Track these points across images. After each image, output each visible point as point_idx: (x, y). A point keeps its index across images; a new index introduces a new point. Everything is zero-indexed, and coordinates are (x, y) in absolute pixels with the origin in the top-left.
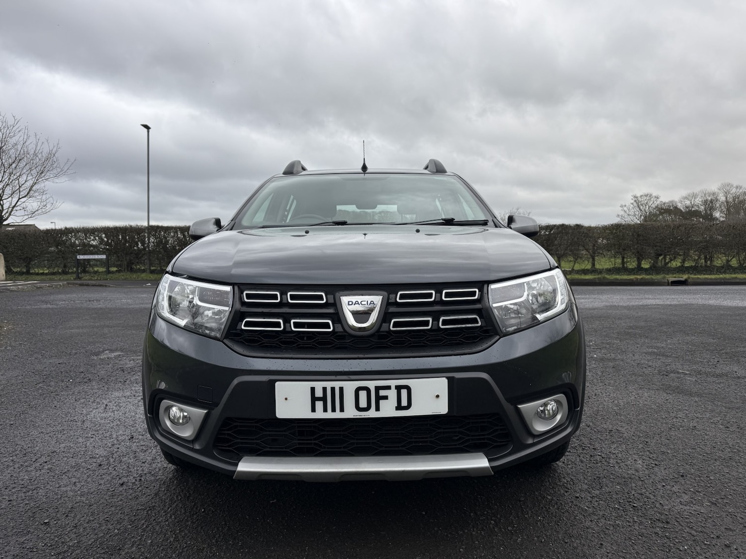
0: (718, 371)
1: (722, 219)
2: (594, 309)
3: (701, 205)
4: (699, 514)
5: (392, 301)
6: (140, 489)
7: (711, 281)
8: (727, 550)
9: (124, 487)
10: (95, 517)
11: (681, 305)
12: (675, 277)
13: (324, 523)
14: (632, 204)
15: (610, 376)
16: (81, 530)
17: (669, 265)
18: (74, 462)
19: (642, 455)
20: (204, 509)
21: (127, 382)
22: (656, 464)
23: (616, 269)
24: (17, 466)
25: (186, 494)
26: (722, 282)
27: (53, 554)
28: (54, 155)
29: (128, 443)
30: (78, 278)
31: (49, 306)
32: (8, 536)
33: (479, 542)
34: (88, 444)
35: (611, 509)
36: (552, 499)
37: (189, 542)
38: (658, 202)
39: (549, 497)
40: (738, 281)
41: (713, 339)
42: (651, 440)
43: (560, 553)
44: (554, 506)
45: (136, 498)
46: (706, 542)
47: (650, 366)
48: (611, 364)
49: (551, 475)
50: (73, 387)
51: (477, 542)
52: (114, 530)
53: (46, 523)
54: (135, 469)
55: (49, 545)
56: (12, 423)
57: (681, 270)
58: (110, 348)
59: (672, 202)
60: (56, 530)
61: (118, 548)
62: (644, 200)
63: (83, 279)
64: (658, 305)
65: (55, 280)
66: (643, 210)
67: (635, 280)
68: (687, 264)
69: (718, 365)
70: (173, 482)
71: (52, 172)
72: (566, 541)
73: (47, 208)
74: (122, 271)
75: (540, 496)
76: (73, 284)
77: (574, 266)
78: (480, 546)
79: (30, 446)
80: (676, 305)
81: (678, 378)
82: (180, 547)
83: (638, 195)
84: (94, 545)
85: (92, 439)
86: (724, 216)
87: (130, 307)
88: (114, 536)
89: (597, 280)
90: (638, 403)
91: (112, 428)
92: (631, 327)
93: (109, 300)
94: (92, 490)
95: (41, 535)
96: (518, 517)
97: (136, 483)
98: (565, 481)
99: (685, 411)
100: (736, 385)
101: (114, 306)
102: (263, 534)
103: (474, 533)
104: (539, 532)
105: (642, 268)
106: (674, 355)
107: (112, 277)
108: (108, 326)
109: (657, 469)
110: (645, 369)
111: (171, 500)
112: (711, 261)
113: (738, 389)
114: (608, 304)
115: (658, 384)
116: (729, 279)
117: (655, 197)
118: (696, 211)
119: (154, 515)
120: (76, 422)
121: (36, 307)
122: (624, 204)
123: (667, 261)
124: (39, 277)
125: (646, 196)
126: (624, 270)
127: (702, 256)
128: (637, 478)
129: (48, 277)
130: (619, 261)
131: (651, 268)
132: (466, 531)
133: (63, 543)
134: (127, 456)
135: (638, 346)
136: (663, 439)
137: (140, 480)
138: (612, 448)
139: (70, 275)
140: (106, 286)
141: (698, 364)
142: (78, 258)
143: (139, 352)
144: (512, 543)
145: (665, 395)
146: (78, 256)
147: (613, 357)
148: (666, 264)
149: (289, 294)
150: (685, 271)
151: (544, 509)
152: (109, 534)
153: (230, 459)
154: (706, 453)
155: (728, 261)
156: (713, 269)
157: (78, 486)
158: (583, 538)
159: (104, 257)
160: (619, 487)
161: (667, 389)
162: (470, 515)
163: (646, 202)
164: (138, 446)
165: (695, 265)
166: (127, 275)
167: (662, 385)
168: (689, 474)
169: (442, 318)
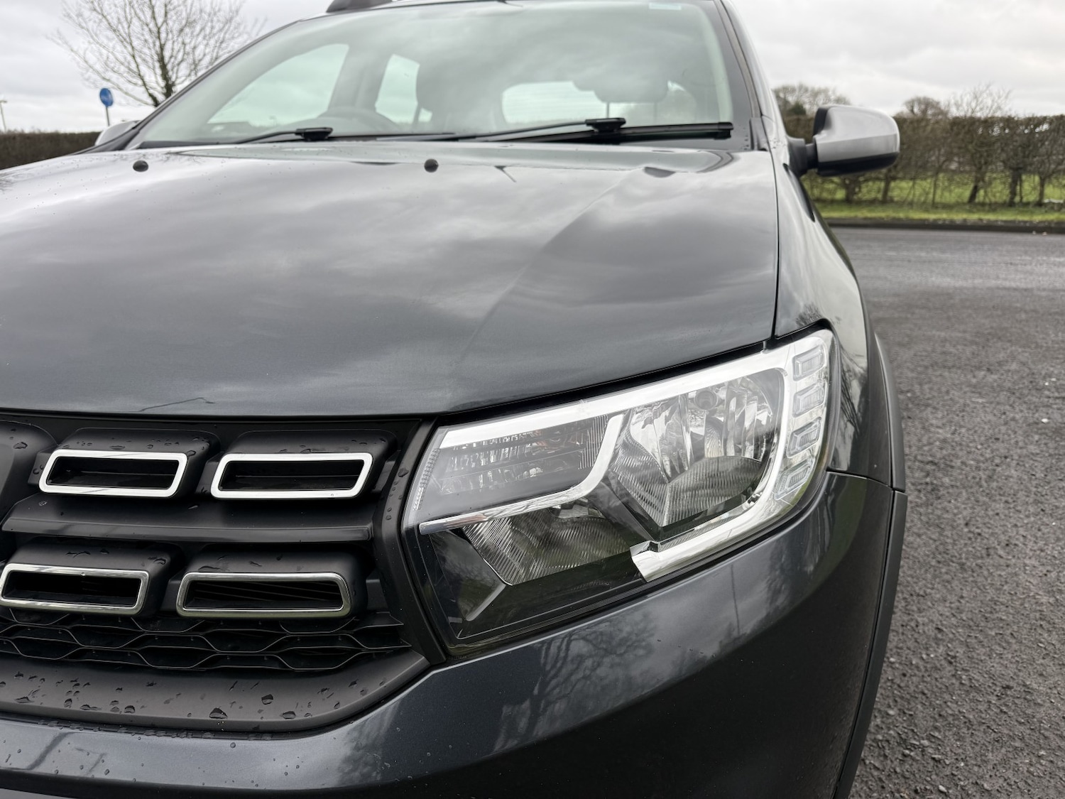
169: (193, 574)
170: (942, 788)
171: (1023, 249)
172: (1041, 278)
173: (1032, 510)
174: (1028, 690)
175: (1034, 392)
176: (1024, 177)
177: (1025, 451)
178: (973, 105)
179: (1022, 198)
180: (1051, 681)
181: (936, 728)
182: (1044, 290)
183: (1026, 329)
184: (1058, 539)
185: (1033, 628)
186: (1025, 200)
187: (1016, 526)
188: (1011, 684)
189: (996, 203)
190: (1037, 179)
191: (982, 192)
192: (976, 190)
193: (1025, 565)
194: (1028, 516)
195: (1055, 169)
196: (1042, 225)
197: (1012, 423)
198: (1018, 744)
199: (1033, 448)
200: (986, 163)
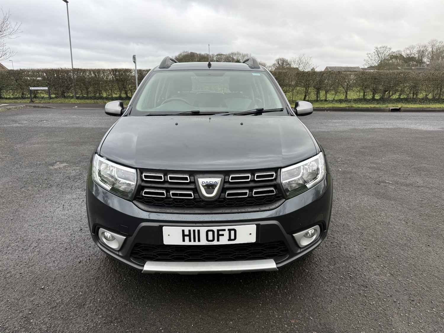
0: (408, 182)
1: (428, 63)
2: (343, 132)
3: (416, 54)
4: (383, 282)
5: (227, 180)
6: (90, 265)
7: (414, 109)
8: (394, 304)
9: (81, 264)
10: (68, 284)
11: (394, 129)
12: (394, 106)
13: (189, 287)
14: (374, 52)
15: (347, 185)
16: (62, 293)
17: (391, 97)
18: (52, 247)
19: (359, 242)
20: (126, 278)
21: (73, 187)
22: (365, 249)
23: (360, 99)
24: (20, 249)
25: (115, 268)
26: (421, 110)
27: (49, 308)
28: (7, 20)
29: (79, 233)
30: (32, 102)
31: (17, 125)
32: (24, 297)
33: (269, 299)
34: (57, 234)
35: (338, 278)
36: (308, 272)
37: (120, 300)
38: (390, 52)
39: (307, 271)
40: (430, 109)
41: (409, 157)
42: (365, 231)
43: (310, 306)
44: (309, 276)
45: (88, 271)
46: (384, 300)
47: (370, 178)
48: (349, 176)
49: (309, 256)
50: (42, 190)
51: (268, 300)
52: (80, 293)
53: (43, 288)
54: (86, 251)
55: (47, 302)
56: (12, 218)
57: (399, 100)
58: (59, 160)
59: (399, 51)
60: (49, 293)
61: (83, 304)
62: (381, 50)
63: (35, 102)
64: (381, 128)
65: (17, 103)
66: (380, 57)
67: (370, 108)
68: (402, 97)
69: (409, 177)
70: (107, 260)
71: (7, 31)
72: (314, 299)
73: (7, 56)
74: (59, 97)
75: (303, 270)
76: (30, 106)
77: (334, 98)
78: (270, 302)
79: (25, 235)
80: (391, 129)
81: (385, 186)
82: (115, 303)
83: (379, 47)
84: (70, 302)
85: (59, 230)
86: (429, 60)
87: (67, 126)
88: (80, 296)
89: (347, 108)
90: (361, 205)
91: (69, 222)
92: (363, 148)
93: (54, 120)
94: (64, 266)
95: (41, 296)
96: (290, 284)
97: (87, 261)
98: (316, 260)
99: (385, 211)
100: (416, 192)
101: (58, 126)
102: (157, 295)
103: (267, 294)
104: (300, 293)
105: (375, 99)
106: (385, 170)
107: (53, 101)
108: (56, 142)
109: (365, 251)
110: (367, 180)
111: (107, 273)
112: (417, 95)
113: (417, 195)
114: (352, 127)
115: (373, 191)
116: (425, 108)
117: (389, 48)
118: (413, 57)
119: (99, 282)
120: (48, 217)
121: (10, 126)
122: (369, 53)
123: (390, 95)
124: (7, 101)
125: (383, 47)
126: (364, 100)
127: (412, 92)
128: (354, 257)
129: (13, 100)
130: (362, 94)
131: (380, 99)
132: (263, 293)
133: (54, 301)
134: (80, 242)
135: (366, 162)
136: (371, 231)
137: (89, 259)
138: (343, 237)
139: (27, 100)
140: (50, 108)
141: (398, 176)
142: (30, 89)
143: (77, 164)
144: (286, 300)
145: (376, 199)
146: (30, 88)
147: (350, 170)
148: (390, 96)
149: (169, 176)
150: (400, 101)
151: (304, 278)
152: (77, 295)
153: (139, 263)
154: (393, 241)
155: (427, 95)
156: (417, 100)
157: (56, 263)
158: (322, 297)
159: (47, 88)
160: (344, 264)
161: (378, 195)
162: (265, 282)
163: (383, 51)
164: (85, 235)
165: (407, 97)
166: (62, 100)
167: (375, 192)
168: (382, 255)
169: (254, 191)
170: (336, 241)
171: (323, 117)
172: (331, 128)
173: (341, 191)
174: (348, 225)
175: (336, 162)
176: (320, 91)
177: (337, 178)
178: (299, 62)
179: (320, 99)
180: (352, 223)
181: (332, 233)
182: (333, 132)
183: (330, 145)
184: (348, 197)
185: (346, 214)
186: (321, 99)
187: (339, 195)
188: (344, 224)
189: (312, 100)
190: (324, 92)
191: (308, 97)
192: (305, 96)
193: (343, 203)
194: (341, 193)
195: (330, 89)
196: (328, 108)
197: (333, 171)
198: (348, 233)
199: (339, 177)
200: (308, 87)
